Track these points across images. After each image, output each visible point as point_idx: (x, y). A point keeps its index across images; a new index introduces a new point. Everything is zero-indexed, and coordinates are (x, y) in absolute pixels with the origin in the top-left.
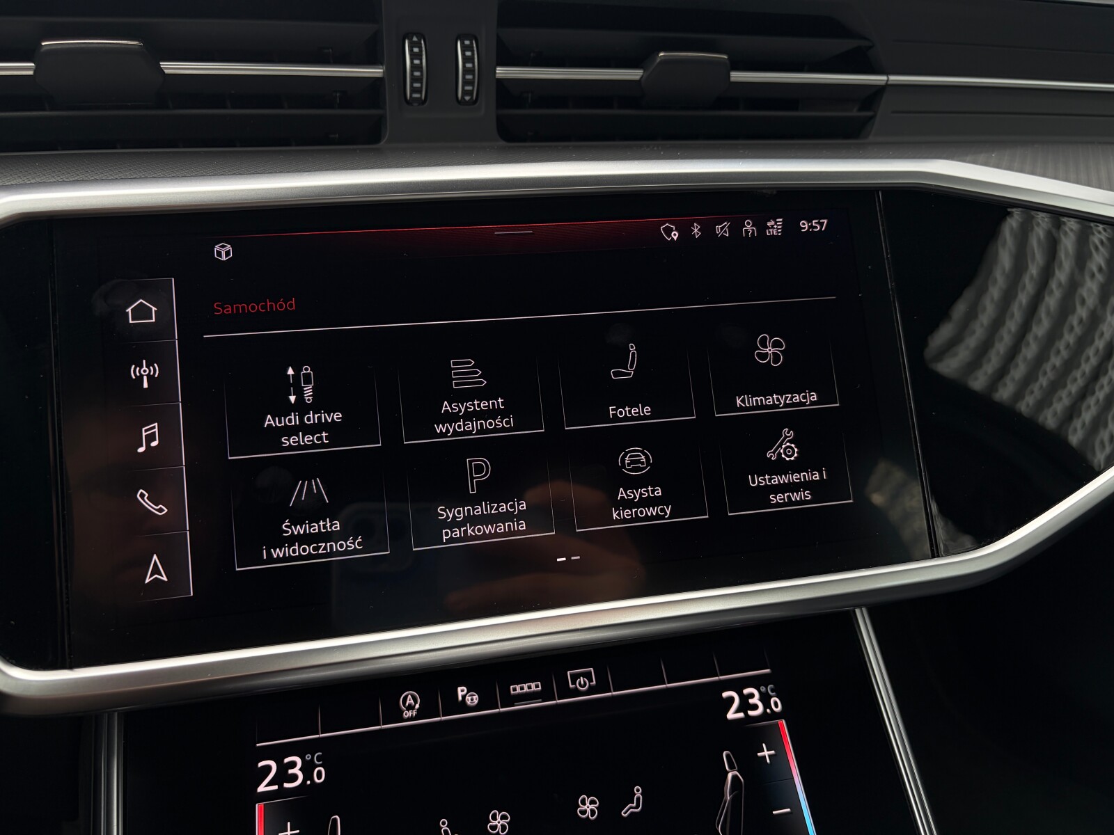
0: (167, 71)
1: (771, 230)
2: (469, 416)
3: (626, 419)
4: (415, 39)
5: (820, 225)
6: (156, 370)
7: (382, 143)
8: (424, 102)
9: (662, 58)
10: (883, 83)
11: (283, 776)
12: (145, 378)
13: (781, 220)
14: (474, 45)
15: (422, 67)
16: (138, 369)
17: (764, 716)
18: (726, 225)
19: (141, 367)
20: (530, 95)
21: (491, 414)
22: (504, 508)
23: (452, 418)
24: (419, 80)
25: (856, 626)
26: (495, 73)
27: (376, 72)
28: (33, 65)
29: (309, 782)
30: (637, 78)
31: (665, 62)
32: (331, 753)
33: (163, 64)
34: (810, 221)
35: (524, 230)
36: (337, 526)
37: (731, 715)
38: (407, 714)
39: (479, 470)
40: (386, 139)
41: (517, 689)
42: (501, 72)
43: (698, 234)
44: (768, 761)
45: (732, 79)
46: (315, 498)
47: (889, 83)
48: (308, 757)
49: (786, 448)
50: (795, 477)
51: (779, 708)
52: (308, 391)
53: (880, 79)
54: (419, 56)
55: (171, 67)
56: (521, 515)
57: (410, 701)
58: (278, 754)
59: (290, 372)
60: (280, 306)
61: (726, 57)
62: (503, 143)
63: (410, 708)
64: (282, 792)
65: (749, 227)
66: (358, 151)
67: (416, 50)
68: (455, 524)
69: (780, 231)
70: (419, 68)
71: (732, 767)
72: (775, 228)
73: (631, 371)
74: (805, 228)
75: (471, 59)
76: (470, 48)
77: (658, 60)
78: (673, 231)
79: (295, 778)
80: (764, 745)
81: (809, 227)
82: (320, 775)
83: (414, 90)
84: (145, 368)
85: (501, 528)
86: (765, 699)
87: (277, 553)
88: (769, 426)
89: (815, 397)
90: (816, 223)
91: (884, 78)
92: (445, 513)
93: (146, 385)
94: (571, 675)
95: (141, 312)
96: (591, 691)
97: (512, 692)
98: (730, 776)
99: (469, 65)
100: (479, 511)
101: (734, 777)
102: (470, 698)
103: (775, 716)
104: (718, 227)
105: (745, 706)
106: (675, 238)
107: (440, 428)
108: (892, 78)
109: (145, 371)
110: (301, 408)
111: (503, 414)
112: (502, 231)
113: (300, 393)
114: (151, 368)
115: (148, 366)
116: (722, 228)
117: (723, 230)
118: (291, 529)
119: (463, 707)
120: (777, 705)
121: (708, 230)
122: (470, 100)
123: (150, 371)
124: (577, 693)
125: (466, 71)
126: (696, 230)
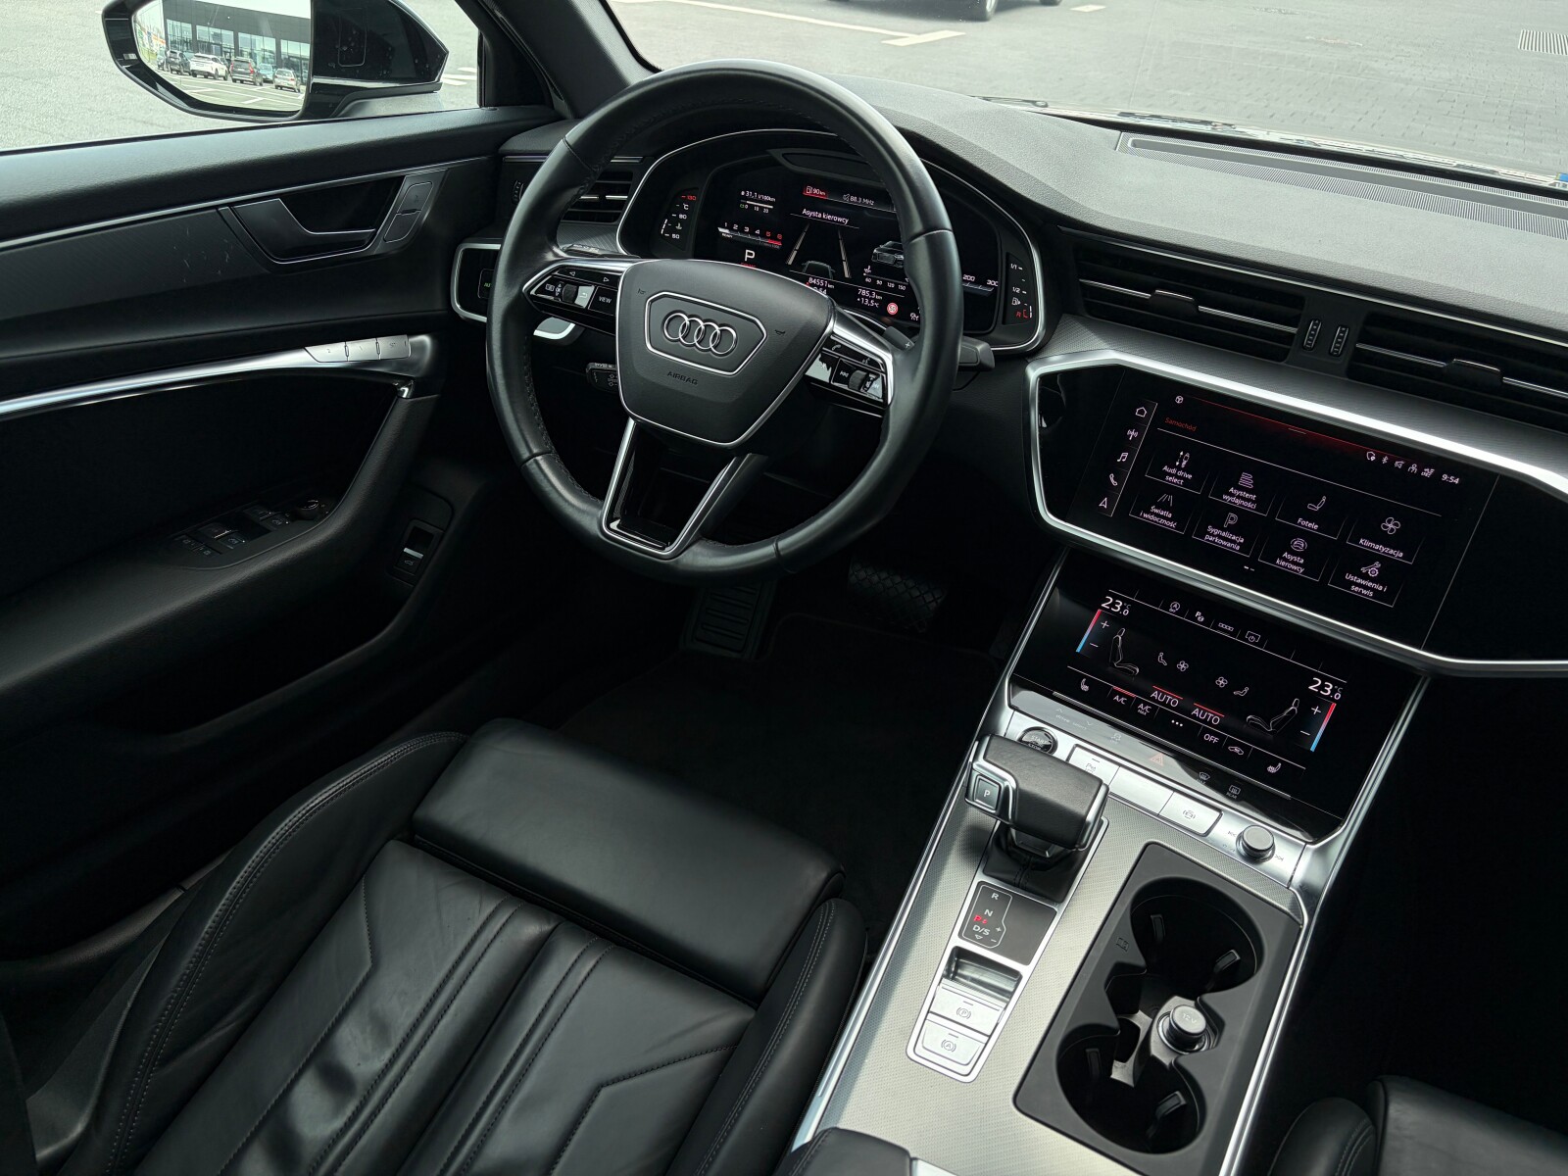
0: (1201, 309)
1: (1425, 473)
2: (1239, 497)
3: (1304, 526)
4: (1316, 322)
5: (1454, 480)
6: (1136, 434)
7: (1282, 362)
8: (1312, 349)
9: (1457, 361)
11: (1113, 605)
12: (1131, 436)
13: (1432, 470)
14: (1347, 331)
17: (1328, 697)
19: (1132, 431)
21: (1248, 500)
22: (1234, 538)
23: (1232, 495)
24: (1313, 336)
26: (1355, 345)
27: (1293, 330)
28: (1150, 296)
29: (1121, 612)
30: (1440, 367)
31: (1460, 363)
32: (1134, 607)
34: (1449, 476)
35: (1302, 432)
36: (1170, 516)
37: (1311, 688)
38: (1171, 611)
39: (1232, 519)
40: (1285, 361)
42: (1359, 347)
44: (1315, 713)
45: (1506, 382)
46: (1168, 502)
48: (1125, 604)
49: (1373, 570)
50: (1370, 584)
51: (1339, 700)
52: (1184, 463)
54: (1316, 330)
55: (1203, 308)
56: (1239, 544)
57: (1175, 606)
58: (1115, 597)
59: (1182, 453)
60: (1190, 428)
61: (1498, 371)
62: (1346, 379)
63: (1174, 608)
64: (1110, 610)
65: (1414, 468)
66: (1270, 365)
67: (1315, 326)
68: (1212, 535)
71: (1295, 705)
72: (1428, 473)
73: (1318, 508)
74: (1445, 478)
75: (1341, 337)
76: (1344, 332)
77: (1453, 362)
78: (1373, 456)
79: (1117, 608)
80: (1317, 707)
81: (1447, 479)
82: (1126, 612)
83: (1307, 344)
85: (1229, 545)
86: (1333, 691)
87: (1145, 515)
88: (1370, 557)
89: (1401, 555)
90: (1452, 478)
92: (1210, 529)
93: (1131, 438)
94: (1249, 633)
95: (1141, 412)
96: (1254, 643)
97: (1219, 625)
98: (1292, 708)
99: (1340, 340)
100: (1224, 534)
101: (1294, 710)
103: (1333, 700)
104: (1397, 462)
105: (1322, 687)
106: (1373, 459)
107: (1225, 497)
110: (1179, 468)
111: (1253, 502)
112: (1292, 429)
113: (1181, 462)
115: (1134, 432)
116: (1399, 463)
118: (1153, 509)
119: (1195, 620)
120: (1338, 696)
121: (1391, 462)
122: (1336, 355)
123: (1134, 434)
124: (1247, 640)
125: (1339, 337)
126: (1385, 460)
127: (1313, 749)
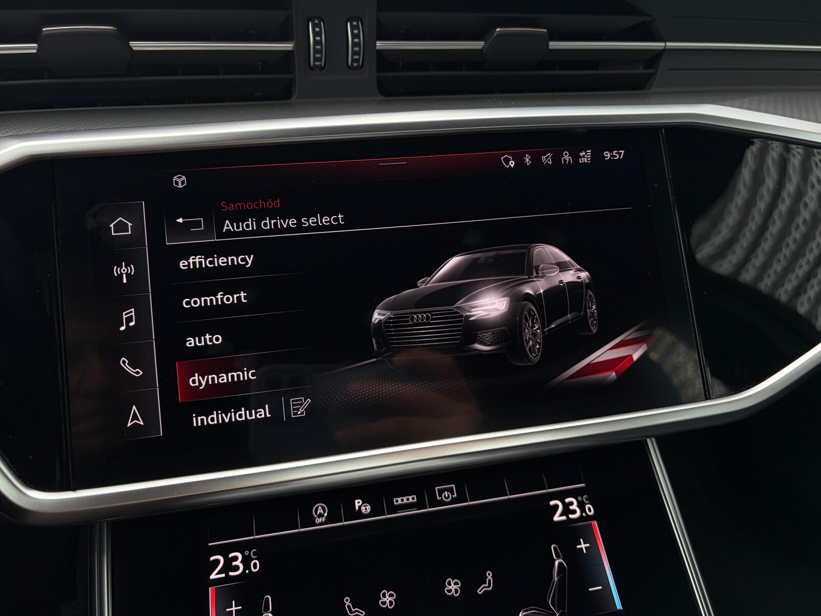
0: (134, 49)
1: (583, 159)
4: (316, 21)
5: (619, 154)
6: (132, 270)
7: (293, 99)
8: (323, 68)
9: (499, 32)
10: (662, 48)
11: (228, 567)
12: (124, 275)
13: (590, 151)
14: (360, 25)
15: (322, 42)
16: (119, 268)
17: (581, 519)
18: (549, 156)
19: (121, 267)
20: (401, 62)
24: (320, 52)
25: (648, 451)
26: (376, 45)
27: (288, 46)
28: (36, 45)
29: (247, 571)
30: (480, 47)
31: (501, 35)
32: (263, 550)
33: (132, 43)
34: (611, 152)
35: (401, 162)
37: (557, 518)
38: (318, 520)
40: (296, 96)
41: (398, 501)
42: (380, 45)
43: (529, 162)
44: (585, 551)
45: (550, 47)
47: (667, 48)
48: (247, 553)
51: (592, 513)
53: (659, 45)
54: (319, 34)
55: (137, 45)
57: (320, 511)
58: (224, 551)
61: (545, 31)
62: (381, 98)
63: (321, 516)
64: (228, 579)
65: (567, 157)
66: (276, 105)
67: (317, 29)
69: (589, 159)
70: (320, 43)
71: (558, 557)
72: (586, 157)
74: (608, 157)
75: (357, 36)
76: (357, 27)
77: (496, 34)
78: (511, 160)
79: (237, 568)
80: (581, 540)
81: (611, 156)
82: (256, 566)
83: (316, 59)
84: (124, 268)
86: (581, 506)
90: (616, 153)
91: (663, 44)
93: (125, 281)
94: (438, 490)
95: (121, 227)
96: (454, 501)
97: (395, 503)
98: (557, 563)
99: (356, 40)
101: (560, 564)
102: (364, 508)
103: (589, 518)
104: (544, 157)
105: (567, 511)
106: (512, 166)
108: (669, 44)
109: (124, 270)
112: (384, 163)
114: (129, 268)
115: (126, 267)
116: (547, 158)
117: (547, 159)
119: (359, 515)
120: (590, 510)
121: (536, 159)
122: (357, 65)
123: (128, 270)
124: (443, 503)
125: (354, 44)
126: (527, 160)
127: (619, 606)
